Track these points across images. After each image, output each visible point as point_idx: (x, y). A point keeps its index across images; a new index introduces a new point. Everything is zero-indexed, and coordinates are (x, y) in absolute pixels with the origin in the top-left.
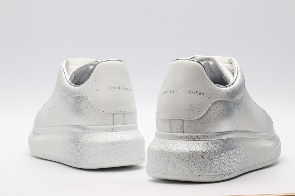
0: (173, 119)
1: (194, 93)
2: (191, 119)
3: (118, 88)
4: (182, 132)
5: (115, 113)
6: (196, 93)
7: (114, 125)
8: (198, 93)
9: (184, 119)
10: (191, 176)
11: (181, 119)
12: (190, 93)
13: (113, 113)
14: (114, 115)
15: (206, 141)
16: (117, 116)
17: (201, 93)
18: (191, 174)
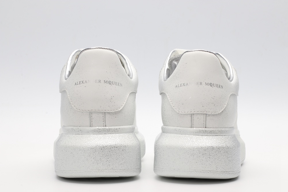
0: (195, 113)
1: (215, 86)
2: (214, 113)
3: (98, 82)
4: (205, 127)
5: (92, 112)
6: (217, 86)
7: (90, 126)
8: (218, 86)
9: (206, 113)
10: (217, 172)
11: (204, 113)
12: (211, 86)
13: (90, 112)
14: (91, 114)
15: (226, 136)
16: (94, 116)
17: (221, 86)
18: (217, 170)
